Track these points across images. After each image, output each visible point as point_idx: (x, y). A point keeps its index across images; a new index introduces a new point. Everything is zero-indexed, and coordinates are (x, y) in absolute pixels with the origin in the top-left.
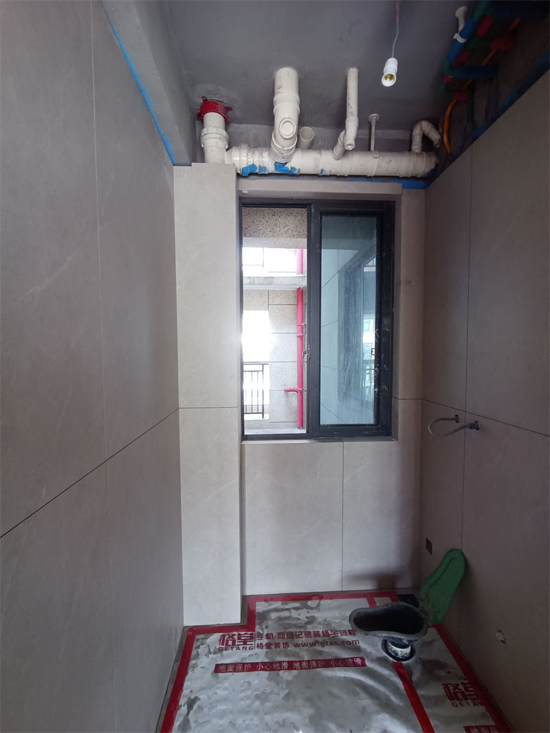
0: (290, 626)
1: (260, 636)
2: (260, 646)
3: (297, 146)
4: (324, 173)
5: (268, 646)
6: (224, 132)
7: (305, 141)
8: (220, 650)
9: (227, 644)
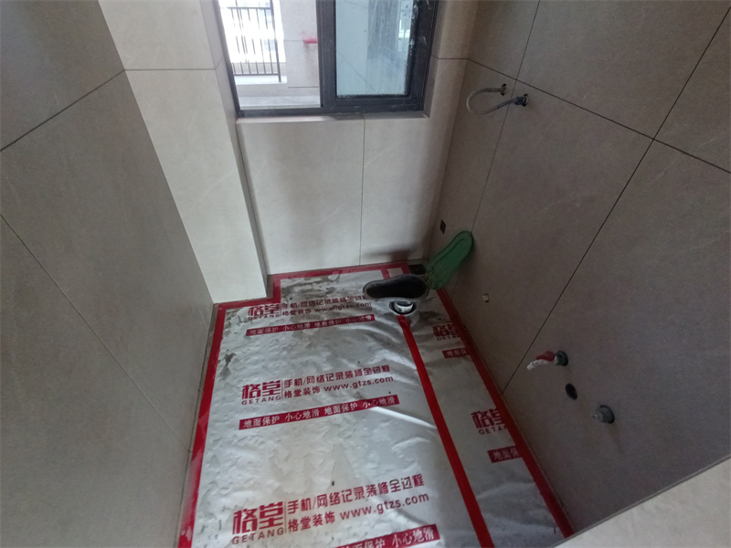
0: (312, 296)
1: (286, 306)
2: (286, 313)
5: (293, 313)
8: (250, 319)
9: (256, 314)
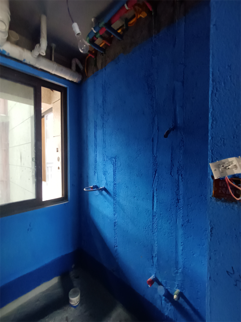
3: (8, 39)
4: (25, 62)
7: (13, 39)
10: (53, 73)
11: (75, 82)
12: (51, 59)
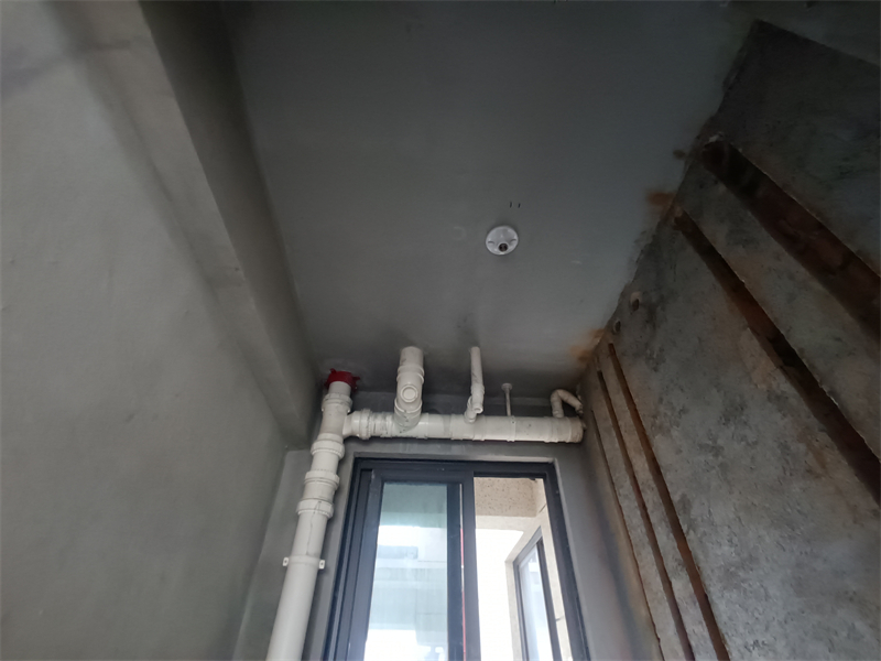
6: (348, 398)
10: (512, 438)
11: (570, 443)
12: (506, 414)
